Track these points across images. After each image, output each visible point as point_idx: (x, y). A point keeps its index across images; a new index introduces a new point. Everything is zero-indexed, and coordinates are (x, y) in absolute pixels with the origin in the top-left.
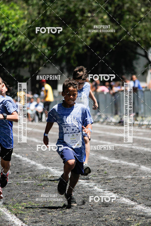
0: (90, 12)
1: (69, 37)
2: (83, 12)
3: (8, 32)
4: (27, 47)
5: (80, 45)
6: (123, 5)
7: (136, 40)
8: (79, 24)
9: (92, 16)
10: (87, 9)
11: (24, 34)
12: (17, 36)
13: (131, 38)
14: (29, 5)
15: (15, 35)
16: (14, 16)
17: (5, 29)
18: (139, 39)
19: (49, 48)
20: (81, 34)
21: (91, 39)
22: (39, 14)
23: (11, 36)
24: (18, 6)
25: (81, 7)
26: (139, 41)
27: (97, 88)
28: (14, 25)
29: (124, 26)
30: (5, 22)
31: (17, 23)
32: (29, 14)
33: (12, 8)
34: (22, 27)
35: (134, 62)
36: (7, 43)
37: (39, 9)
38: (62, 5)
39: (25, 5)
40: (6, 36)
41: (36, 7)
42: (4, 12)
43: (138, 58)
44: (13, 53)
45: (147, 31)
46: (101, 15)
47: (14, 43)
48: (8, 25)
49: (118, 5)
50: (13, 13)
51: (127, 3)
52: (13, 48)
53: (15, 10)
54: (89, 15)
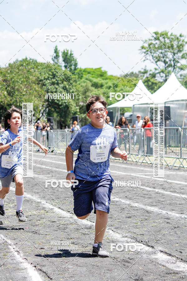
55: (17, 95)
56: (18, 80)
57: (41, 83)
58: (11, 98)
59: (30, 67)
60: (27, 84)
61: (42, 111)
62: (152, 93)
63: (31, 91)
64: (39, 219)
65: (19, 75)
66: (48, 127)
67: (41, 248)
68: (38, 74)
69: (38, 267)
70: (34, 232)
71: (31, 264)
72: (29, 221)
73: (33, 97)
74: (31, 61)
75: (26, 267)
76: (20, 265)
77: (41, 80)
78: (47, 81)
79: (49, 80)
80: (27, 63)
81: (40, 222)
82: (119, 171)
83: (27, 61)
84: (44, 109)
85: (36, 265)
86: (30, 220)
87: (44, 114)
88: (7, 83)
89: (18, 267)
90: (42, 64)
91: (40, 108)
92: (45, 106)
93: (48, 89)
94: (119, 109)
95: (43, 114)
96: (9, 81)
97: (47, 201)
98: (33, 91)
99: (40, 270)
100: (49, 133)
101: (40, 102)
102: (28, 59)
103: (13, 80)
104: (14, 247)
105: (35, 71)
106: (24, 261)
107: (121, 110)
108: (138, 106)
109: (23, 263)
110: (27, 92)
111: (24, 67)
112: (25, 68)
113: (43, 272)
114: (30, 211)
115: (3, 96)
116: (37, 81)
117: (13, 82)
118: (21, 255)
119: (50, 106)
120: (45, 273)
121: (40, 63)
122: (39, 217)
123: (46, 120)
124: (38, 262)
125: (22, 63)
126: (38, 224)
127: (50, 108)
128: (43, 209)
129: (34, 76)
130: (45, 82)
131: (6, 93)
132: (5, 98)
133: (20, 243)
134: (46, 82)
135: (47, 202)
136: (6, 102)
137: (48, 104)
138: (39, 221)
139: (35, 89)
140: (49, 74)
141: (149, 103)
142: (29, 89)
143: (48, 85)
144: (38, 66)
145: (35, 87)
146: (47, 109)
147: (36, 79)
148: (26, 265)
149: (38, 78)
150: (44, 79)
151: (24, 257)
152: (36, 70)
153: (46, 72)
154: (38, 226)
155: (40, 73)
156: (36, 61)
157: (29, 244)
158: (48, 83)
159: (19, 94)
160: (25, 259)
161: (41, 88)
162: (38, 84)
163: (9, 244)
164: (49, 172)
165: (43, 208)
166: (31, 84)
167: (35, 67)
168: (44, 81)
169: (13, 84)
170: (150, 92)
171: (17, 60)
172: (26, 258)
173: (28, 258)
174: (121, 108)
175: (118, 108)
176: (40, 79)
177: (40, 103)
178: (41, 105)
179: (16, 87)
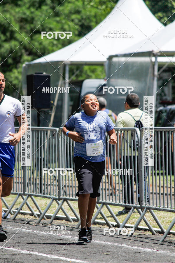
62: (165, 25)
82: (66, 256)
94: (67, 69)
107: (72, 72)
108: (123, 59)
141: (156, 51)
170: (160, 19)
174: (72, 64)
175: (65, 66)
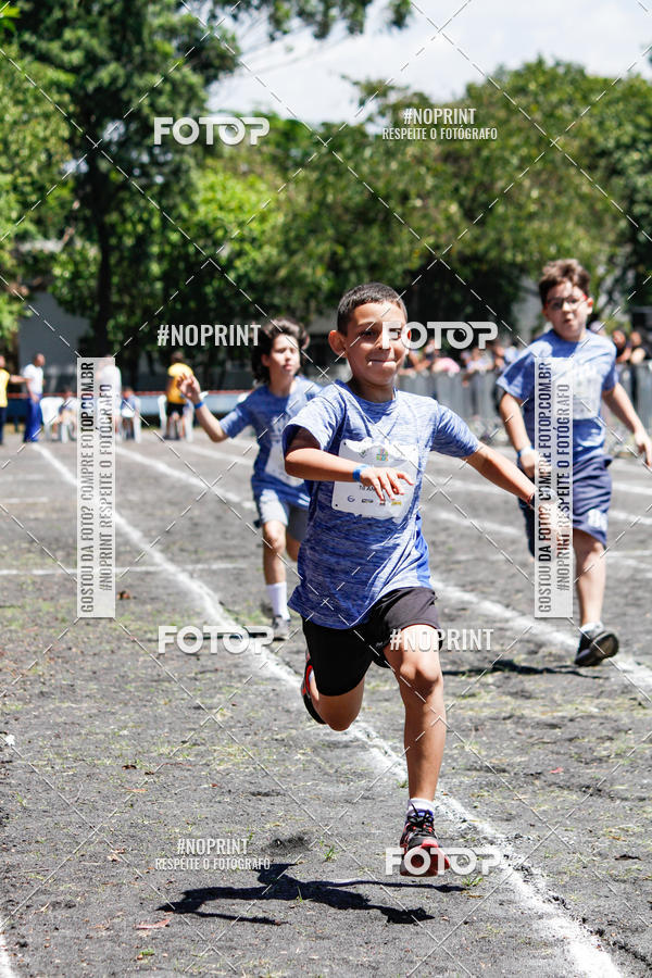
0: (419, 196)
1: (372, 251)
2: (405, 197)
3: (242, 240)
4: (283, 273)
5: (399, 269)
6: (493, 182)
7: (519, 258)
8: (394, 225)
9: (424, 207)
10: (413, 191)
11: (277, 245)
12: (260, 247)
13: (509, 256)
14: (287, 180)
15: (257, 244)
16: (254, 206)
17: (236, 233)
18: (526, 258)
19: (331, 274)
20: (401, 244)
21: (421, 257)
22: (309, 199)
23: (247, 247)
24: (264, 182)
25: (401, 186)
26: (524, 263)
27: (433, 363)
28: (255, 225)
29: (495, 229)
30: (236, 217)
31: (263, 218)
32: (289, 200)
33: (252, 187)
34: (274, 228)
35: (515, 308)
36: (238, 263)
37: (310, 191)
38: (359, 182)
39: (279, 181)
40: (237, 247)
41: (303, 187)
42: (232, 198)
43: (524, 300)
44: (252, 286)
45: (544, 240)
46: (443, 205)
47: (254, 261)
48: (241, 225)
49: (482, 184)
50: (253, 197)
51: (500, 178)
52: (252, 275)
53: (258, 192)
54: (418, 203)
55: (504, 219)
56: (507, 154)
57: (603, 163)
58: (477, 231)
59: (554, 98)
60: (544, 169)
61: (609, 282)
63: (564, 201)
64: (610, 735)
65: (510, 134)
66: (634, 348)
67: (625, 857)
68: (590, 128)
69: (614, 935)
70: (588, 787)
71: (584, 920)
72: (567, 744)
73: (570, 225)
74: (561, 71)
75: (560, 935)
76: (535, 926)
77: (604, 153)
78: (627, 153)
79: (638, 150)
80: (542, 79)
81: (613, 747)
83: (544, 73)
84: (617, 272)
85: (603, 927)
86: (570, 740)
87: (617, 296)
88: (460, 168)
89: (526, 933)
90: (606, 84)
91: (601, 270)
92: (620, 260)
93: (635, 190)
95: (610, 293)
96: (468, 159)
97: (640, 659)
98: (571, 200)
99: (621, 948)
100: (641, 374)
101: (597, 246)
102: (549, 63)
103: (485, 153)
104: (509, 850)
105: (576, 114)
106: (551, 908)
109: (550, 916)
110: (543, 205)
111: (531, 99)
112: (537, 102)
113: (635, 955)
114: (571, 702)
115: (443, 224)
116: (587, 155)
117: (487, 161)
118: (539, 886)
119: (641, 261)
120: (643, 959)
121: (596, 81)
122: (608, 726)
123: (625, 319)
124: (610, 916)
125: (521, 82)
126: (605, 753)
127: (641, 269)
128: (623, 693)
129: (575, 137)
130: (619, 160)
131: (454, 208)
132: (451, 233)
133: (533, 835)
134: (627, 160)
135: (639, 664)
136: (457, 247)
137: (635, 252)
138: (607, 744)
139: (577, 188)
140: (637, 127)
142: (552, 192)
143: (631, 171)
144: (592, 91)
145: (577, 180)
146: (631, 275)
147: (582, 148)
148: (562, 927)
149: (592, 142)
150: (619, 146)
151: (551, 893)
152: (584, 111)
153: (622, 115)
154: (604, 765)
155: (601, 124)
156: (581, 72)
157: (571, 838)
158: (634, 163)
159: (511, 211)
160: (557, 899)
161: (605, 183)
162: (592, 168)
163: (485, 838)
164: (641, 537)
165: (626, 687)
166: (562, 171)
167: (578, 96)
168: (617, 155)
169: (483, 172)
171: (501, 71)
172: (561, 896)
173: (570, 898)
176: (597, 150)
177: (600, 251)
178: (603, 258)
179: (500, 184)
